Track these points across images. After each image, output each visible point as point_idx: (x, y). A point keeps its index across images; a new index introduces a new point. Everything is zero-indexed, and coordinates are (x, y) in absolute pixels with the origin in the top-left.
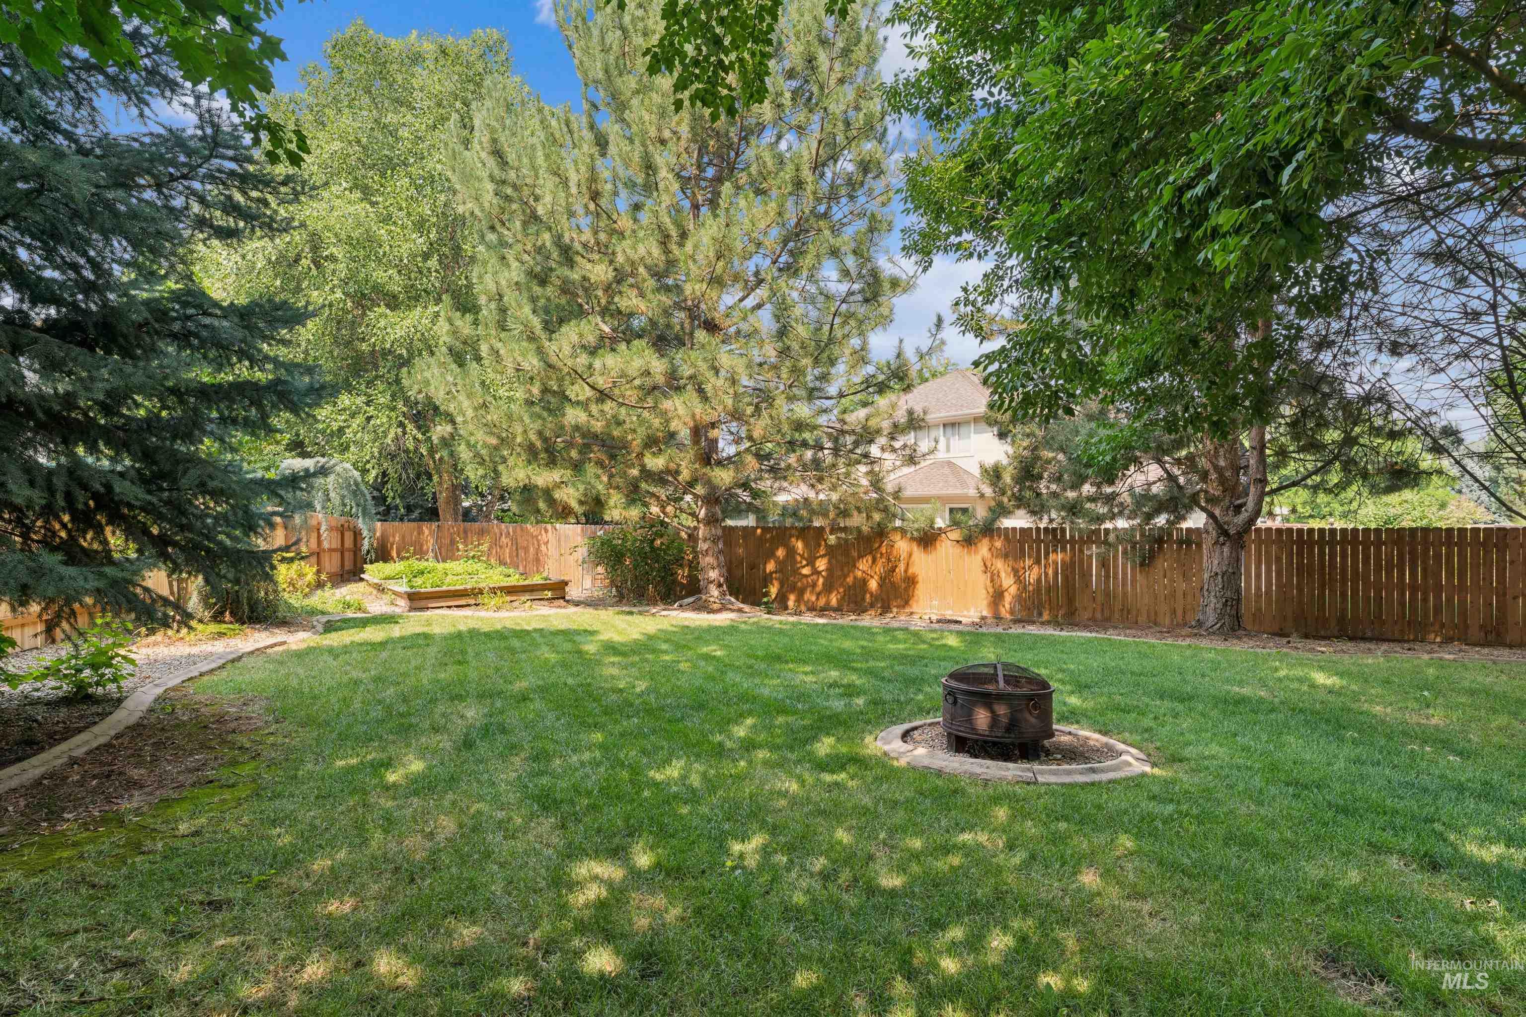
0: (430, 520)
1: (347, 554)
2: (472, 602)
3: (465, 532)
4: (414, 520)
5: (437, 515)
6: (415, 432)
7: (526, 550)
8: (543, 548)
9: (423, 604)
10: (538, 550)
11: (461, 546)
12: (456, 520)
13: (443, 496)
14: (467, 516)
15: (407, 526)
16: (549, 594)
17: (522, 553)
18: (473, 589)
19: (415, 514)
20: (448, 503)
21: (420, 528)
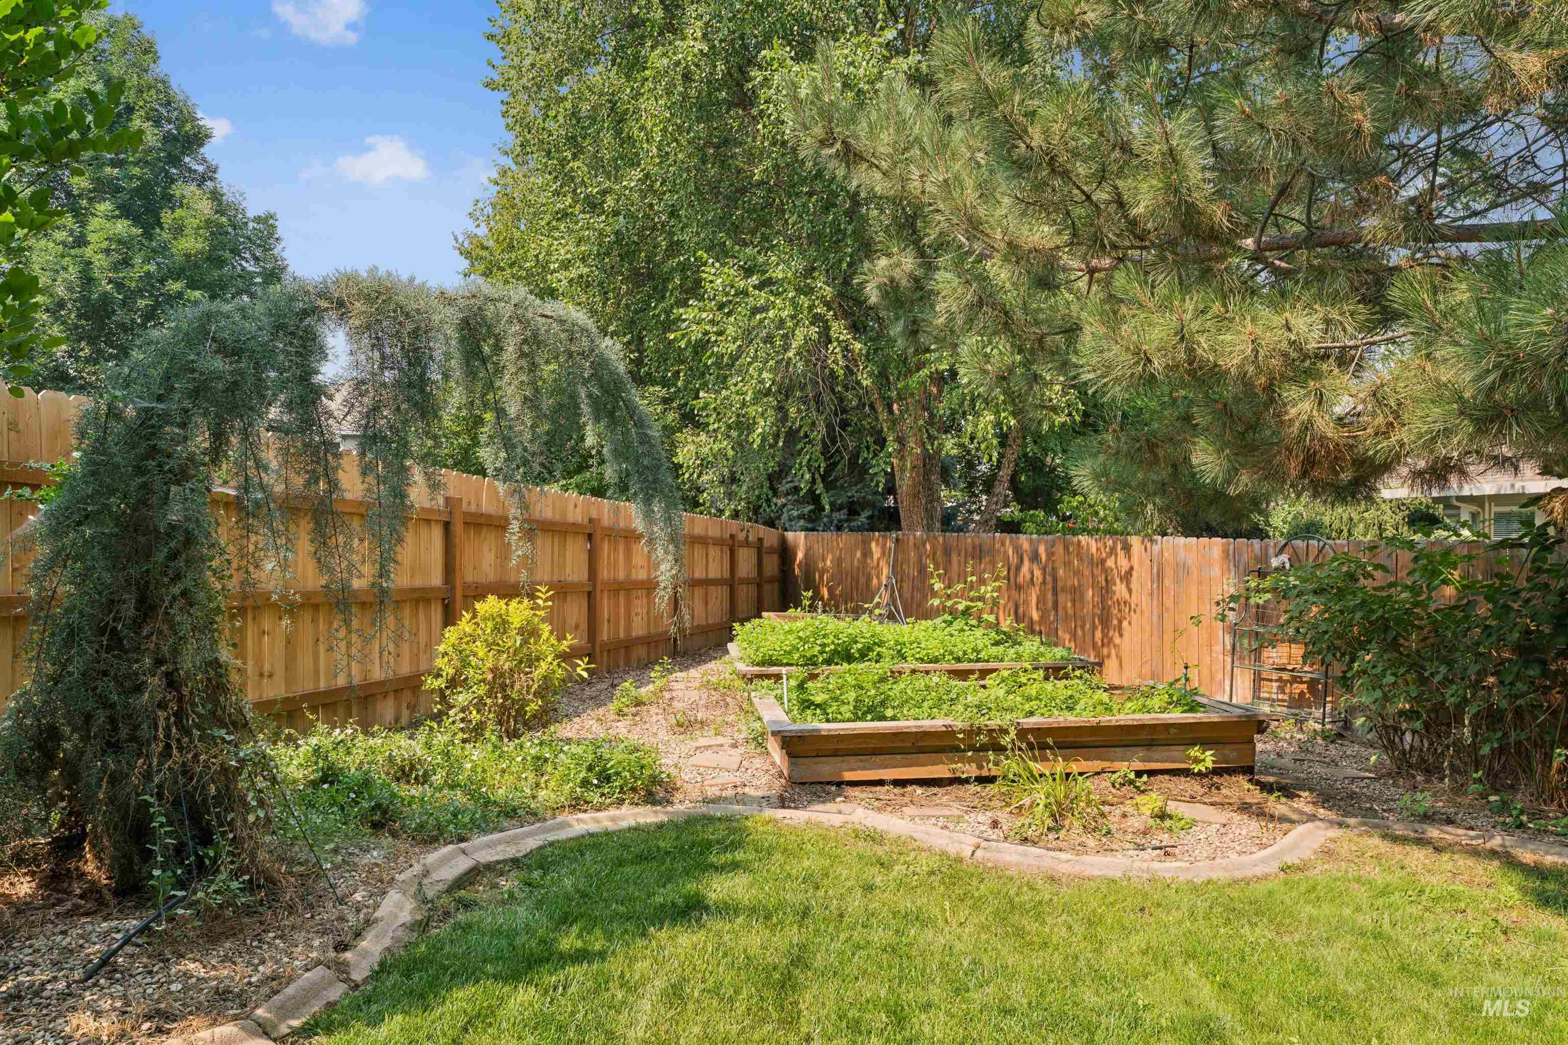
0: (888, 529)
1: (767, 588)
2: (970, 770)
3: (947, 552)
4: (859, 529)
5: (898, 522)
6: (846, 336)
7: (1076, 593)
8: (1120, 589)
9: (826, 769)
10: (1106, 590)
11: (938, 586)
12: (929, 528)
13: (904, 483)
14: (948, 520)
15: (846, 539)
16: (1208, 759)
17: (1065, 600)
18: (972, 732)
19: (863, 518)
20: (915, 496)
21: (866, 544)
